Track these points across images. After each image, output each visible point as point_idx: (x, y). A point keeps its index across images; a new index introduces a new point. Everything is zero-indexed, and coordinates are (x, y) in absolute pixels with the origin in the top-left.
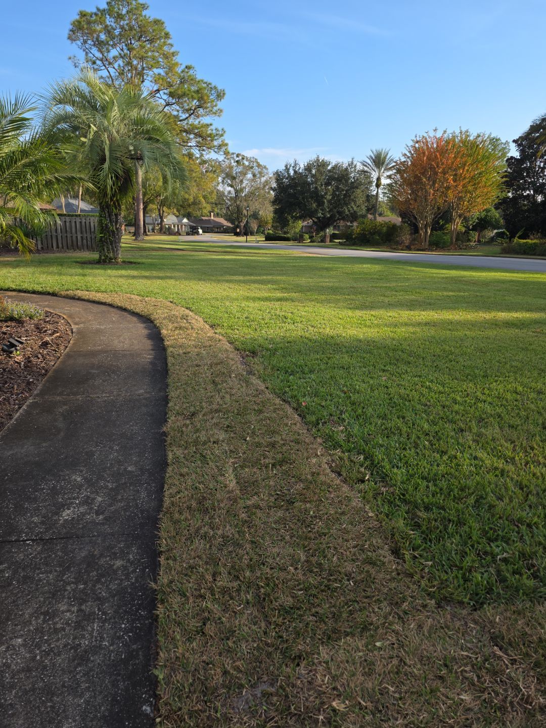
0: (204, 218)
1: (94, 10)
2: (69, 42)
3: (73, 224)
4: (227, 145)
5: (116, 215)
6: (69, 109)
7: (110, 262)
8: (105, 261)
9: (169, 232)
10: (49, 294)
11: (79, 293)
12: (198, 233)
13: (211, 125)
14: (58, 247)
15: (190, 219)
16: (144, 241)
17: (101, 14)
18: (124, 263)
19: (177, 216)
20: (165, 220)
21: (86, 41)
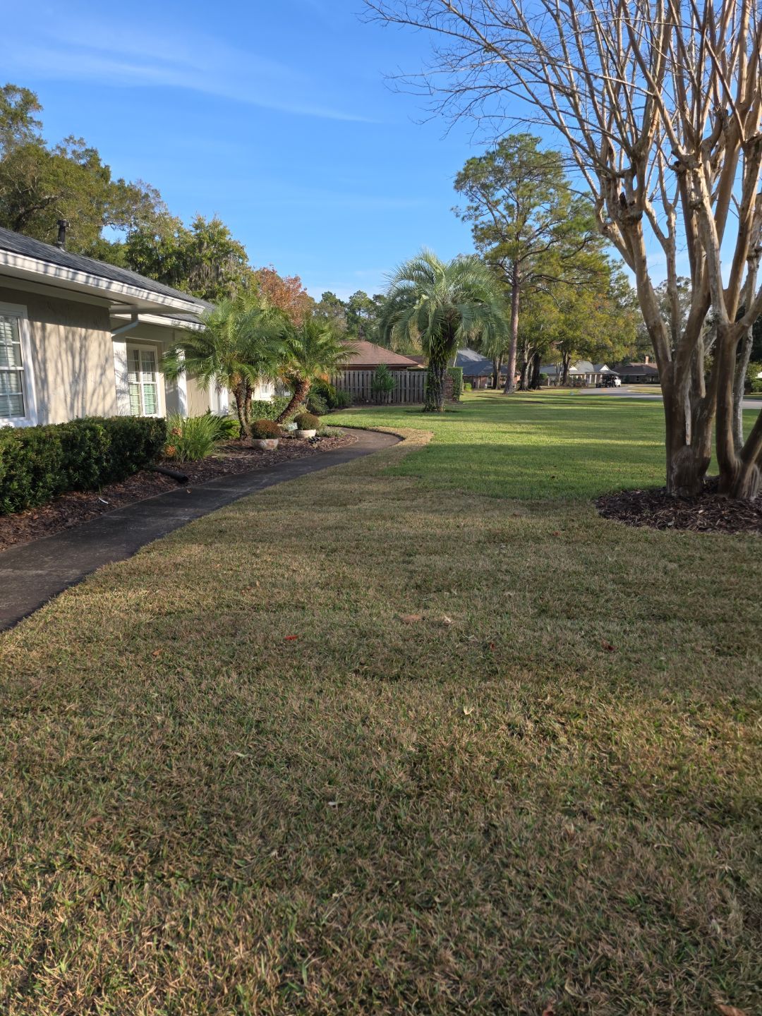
0: (633, 364)
1: (485, 155)
2: (455, 191)
5: (442, 369)
6: (412, 283)
7: (433, 411)
8: (429, 410)
10: (362, 428)
11: (381, 428)
12: (613, 385)
13: (607, 256)
15: (611, 366)
16: (513, 395)
17: (491, 157)
18: (447, 411)
19: (594, 363)
20: (573, 369)
21: (472, 187)
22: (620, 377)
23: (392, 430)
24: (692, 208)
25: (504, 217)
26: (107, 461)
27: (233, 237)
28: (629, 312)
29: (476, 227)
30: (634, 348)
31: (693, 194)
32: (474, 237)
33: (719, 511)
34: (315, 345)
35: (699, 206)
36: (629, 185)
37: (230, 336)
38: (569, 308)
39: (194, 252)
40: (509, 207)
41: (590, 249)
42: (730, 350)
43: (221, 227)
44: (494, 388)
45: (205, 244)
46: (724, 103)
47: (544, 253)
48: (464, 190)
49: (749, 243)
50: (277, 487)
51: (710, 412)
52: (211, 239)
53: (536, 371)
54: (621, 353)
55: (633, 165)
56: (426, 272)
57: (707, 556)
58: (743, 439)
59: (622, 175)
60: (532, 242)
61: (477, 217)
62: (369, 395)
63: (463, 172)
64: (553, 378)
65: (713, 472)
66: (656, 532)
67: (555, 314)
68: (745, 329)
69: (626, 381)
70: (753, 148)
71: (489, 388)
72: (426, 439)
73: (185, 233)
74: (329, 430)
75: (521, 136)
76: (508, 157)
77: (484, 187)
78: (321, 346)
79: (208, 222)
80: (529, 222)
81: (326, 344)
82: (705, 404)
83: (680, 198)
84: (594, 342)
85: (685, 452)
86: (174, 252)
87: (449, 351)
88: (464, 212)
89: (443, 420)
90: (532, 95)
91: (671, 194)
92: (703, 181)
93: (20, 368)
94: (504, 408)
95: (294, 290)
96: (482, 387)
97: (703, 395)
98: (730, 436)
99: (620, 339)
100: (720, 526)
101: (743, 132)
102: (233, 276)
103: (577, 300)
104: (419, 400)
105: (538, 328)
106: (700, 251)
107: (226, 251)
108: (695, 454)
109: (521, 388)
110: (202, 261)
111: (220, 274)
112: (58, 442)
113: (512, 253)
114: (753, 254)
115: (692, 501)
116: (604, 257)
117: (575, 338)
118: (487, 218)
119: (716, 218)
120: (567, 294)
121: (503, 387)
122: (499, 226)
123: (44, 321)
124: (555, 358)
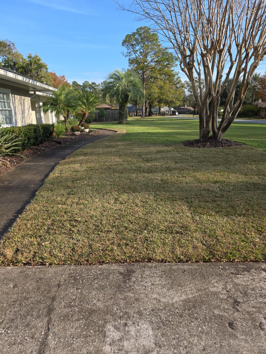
0: (182, 107)
1: (132, 33)
2: (122, 46)
3: (115, 112)
4: (180, 78)
5: (124, 109)
6: (112, 80)
7: (121, 123)
8: (120, 123)
9: (164, 114)
11: (107, 129)
12: (175, 114)
13: (174, 70)
14: (110, 120)
15: (174, 108)
16: (144, 118)
17: (134, 34)
18: (126, 123)
19: (169, 107)
20: (162, 109)
21: (128, 45)
22: (178, 112)
23: (111, 129)
24: (206, 66)
25: (139, 56)
26: (42, 137)
27: (43, 61)
28: (180, 89)
29: (130, 59)
30: (182, 102)
31: (206, 63)
32: (129, 63)
33: (213, 143)
34: (89, 101)
35: (208, 67)
36: (189, 59)
37: (63, 98)
38: (161, 88)
39: (28, 67)
40: (141, 53)
41: (168, 68)
42: (215, 103)
43: (38, 58)
44: (136, 116)
45: (33, 64)
46: (213, 39)
47: (153, 69)
48: (125, 46)
49: (219, 74)
50: (90, 144)
51: (210, 119)
52: (35, 62)
53: (150, 110)
54: (178, 103)
55: (191, 54)
56: (117, 76)
57: (210, 152)
58: (218, 125)
59: (188, 56)
60: (149, 65)
61: (130, 56)
62: (98, 118)
63: (125, 39)
64: (156, 113)
65: (211, 134)
66: (198, 149)
67: (157, 90)
68: (218, 97)
69: (180, 113)
70: (220, 52)
71: (134, 116)
72: (125, 132)
73: (24, 60)
74: (92, 129)
75: (144, 27)
76: (140, 35)
77: (132, 45)
78: (91, 102)
79: (33, 56)
80: (148, 58)
81: (93, 101)
82: (209, 117)
83: (202, 61)
84: (169, 100)
85: (204, 129)
86: (21, 67)
87: (126, 103)
88: (126, 54)
89: (126, 126)
90: (165, 34)
91: (199, 60)
92: (208, 60)
93: (10, 109)
94: (143, 122)
95: (63, 81)
96: (132, 116)
97: (208, 114)
98: (215, 124)
99: (177, 99)
100: (213, 147)
101: (218, 47)
102: (44, 76)
103: (163, 85)
104: (115, 120)
105: (150, 95)
106: (208, 77)
107: (41, 66)
108: (206, 129)
109: (146, 116)
110: (32, 70)
111: (38, 75)
112: (33, 130)
113: (142, 69)
114: (220, 77)
115: (206, 142)
116: (173, 71)
117: (163, 98)
118: (133, 56)
119: (211, 69)
120: (160, 83)
121: (140, 115)
122: (138, 59)
123: (14, 95)
124: (156, 105)
